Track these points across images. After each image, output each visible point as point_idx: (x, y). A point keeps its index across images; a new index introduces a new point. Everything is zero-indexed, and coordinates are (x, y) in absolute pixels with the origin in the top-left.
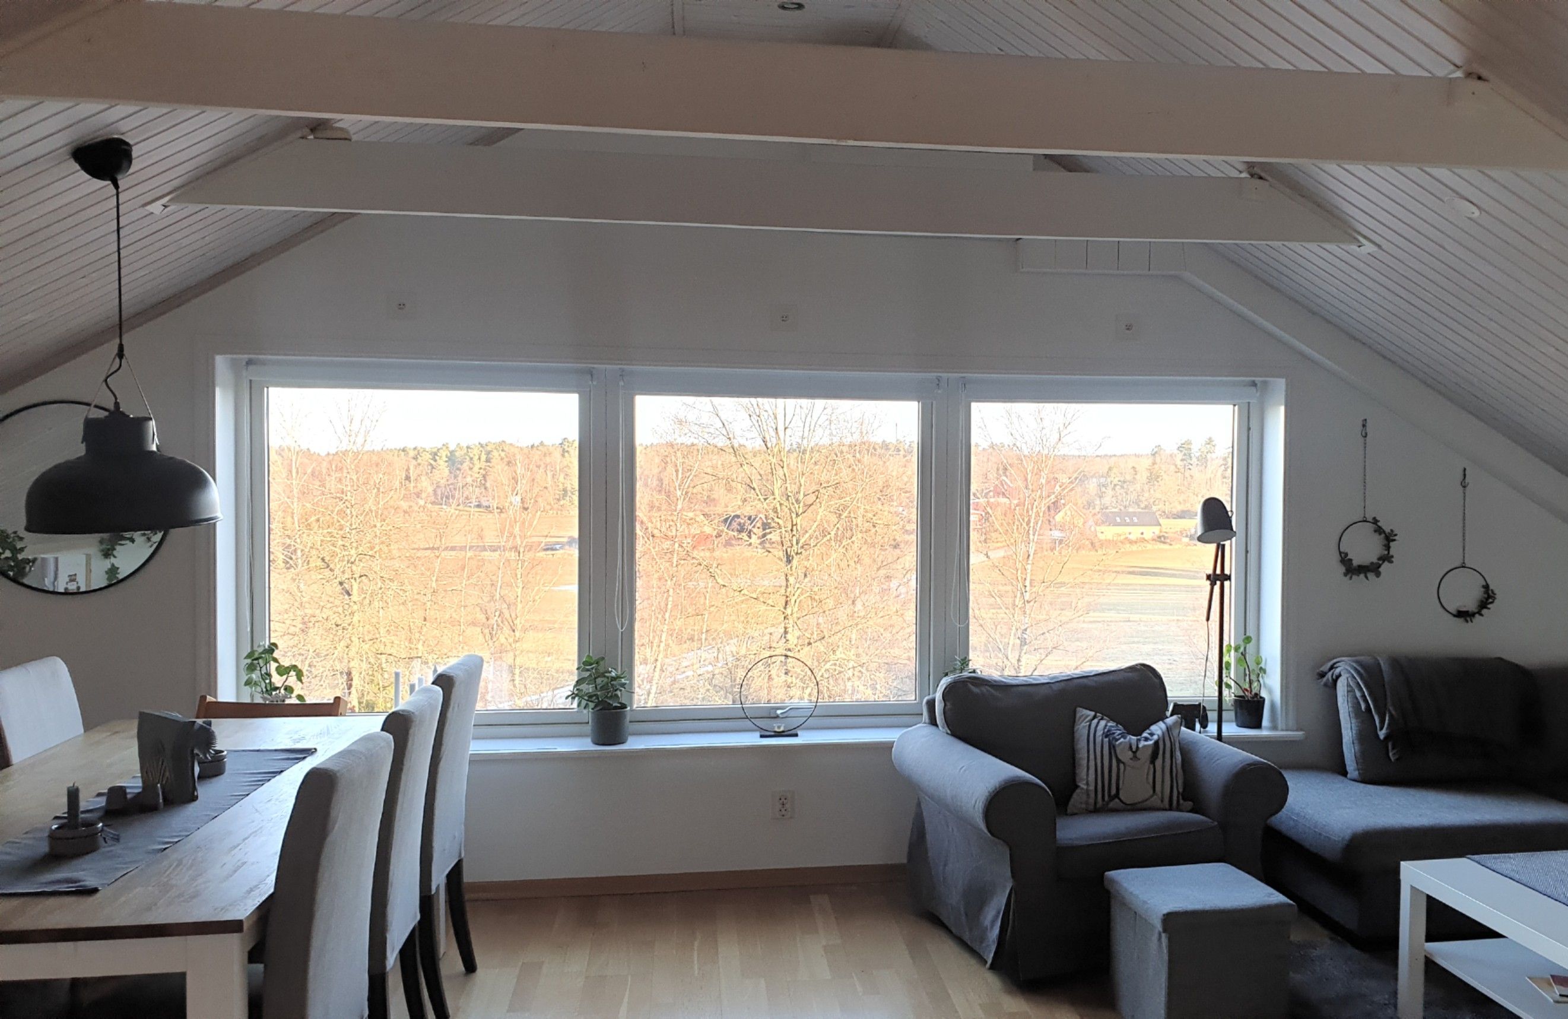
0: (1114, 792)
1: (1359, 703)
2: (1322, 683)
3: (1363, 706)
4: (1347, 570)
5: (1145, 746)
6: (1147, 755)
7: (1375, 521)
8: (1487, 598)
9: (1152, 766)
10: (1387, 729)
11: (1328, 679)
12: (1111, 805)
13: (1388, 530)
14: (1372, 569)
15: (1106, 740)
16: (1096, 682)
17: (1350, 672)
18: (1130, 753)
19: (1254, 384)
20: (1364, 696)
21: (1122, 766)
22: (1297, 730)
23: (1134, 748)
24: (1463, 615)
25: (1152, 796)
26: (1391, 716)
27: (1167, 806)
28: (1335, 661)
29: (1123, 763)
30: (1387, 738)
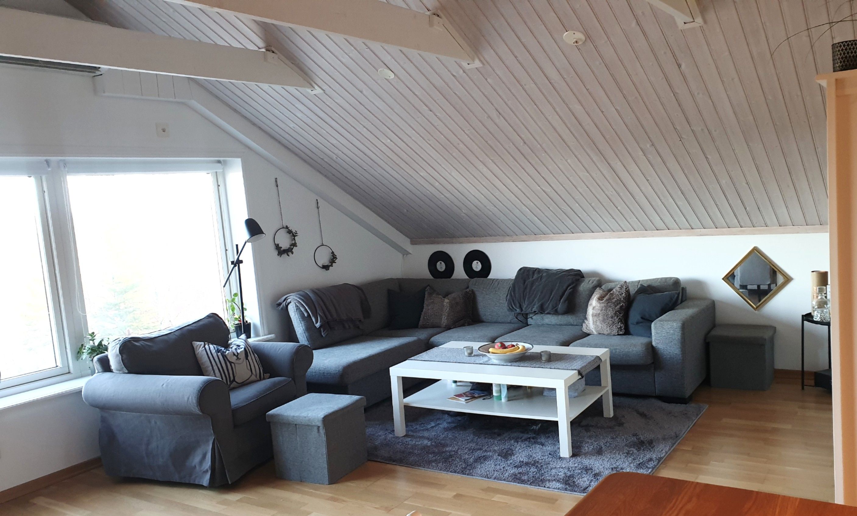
0: (232, 378)
1: (303, 313)
2: (280, 308)
3: (306, 315)
4: (278, 252)
5: (241, 352)
6: (243, 356)
7: (287, 227)
8: (333, 259)
9: (247, 361)
10: (320, 322)
11: (283, 305)
12: (232, 386)
13: (294, 231)
14: (288, 251)
15: (219, 354)
16: (195, 326)
17: (297, 300)
18: (235, 357)
19: (219, 162)
20: (306, 310)
21: (233, 365)
22: (269, 334)
23: (236, 354)
24: (326, 267)
25: (251, 376)
26: (320, 316)
27: (259, 379)
28: (286, 296)
29: (233, 363)
30: (320, 327)
